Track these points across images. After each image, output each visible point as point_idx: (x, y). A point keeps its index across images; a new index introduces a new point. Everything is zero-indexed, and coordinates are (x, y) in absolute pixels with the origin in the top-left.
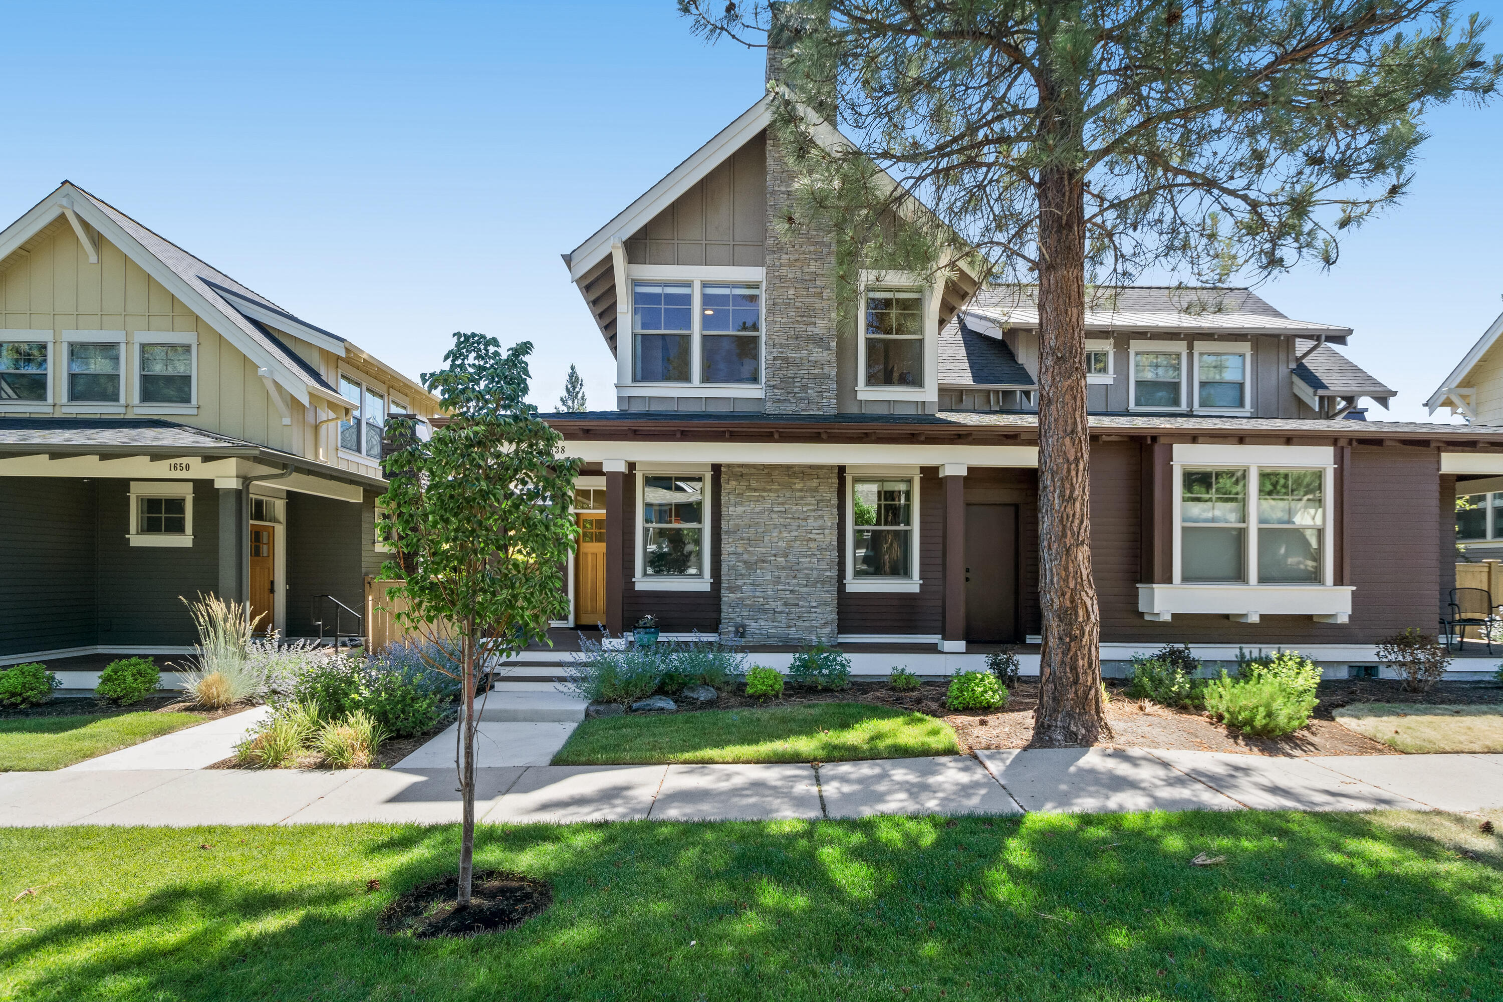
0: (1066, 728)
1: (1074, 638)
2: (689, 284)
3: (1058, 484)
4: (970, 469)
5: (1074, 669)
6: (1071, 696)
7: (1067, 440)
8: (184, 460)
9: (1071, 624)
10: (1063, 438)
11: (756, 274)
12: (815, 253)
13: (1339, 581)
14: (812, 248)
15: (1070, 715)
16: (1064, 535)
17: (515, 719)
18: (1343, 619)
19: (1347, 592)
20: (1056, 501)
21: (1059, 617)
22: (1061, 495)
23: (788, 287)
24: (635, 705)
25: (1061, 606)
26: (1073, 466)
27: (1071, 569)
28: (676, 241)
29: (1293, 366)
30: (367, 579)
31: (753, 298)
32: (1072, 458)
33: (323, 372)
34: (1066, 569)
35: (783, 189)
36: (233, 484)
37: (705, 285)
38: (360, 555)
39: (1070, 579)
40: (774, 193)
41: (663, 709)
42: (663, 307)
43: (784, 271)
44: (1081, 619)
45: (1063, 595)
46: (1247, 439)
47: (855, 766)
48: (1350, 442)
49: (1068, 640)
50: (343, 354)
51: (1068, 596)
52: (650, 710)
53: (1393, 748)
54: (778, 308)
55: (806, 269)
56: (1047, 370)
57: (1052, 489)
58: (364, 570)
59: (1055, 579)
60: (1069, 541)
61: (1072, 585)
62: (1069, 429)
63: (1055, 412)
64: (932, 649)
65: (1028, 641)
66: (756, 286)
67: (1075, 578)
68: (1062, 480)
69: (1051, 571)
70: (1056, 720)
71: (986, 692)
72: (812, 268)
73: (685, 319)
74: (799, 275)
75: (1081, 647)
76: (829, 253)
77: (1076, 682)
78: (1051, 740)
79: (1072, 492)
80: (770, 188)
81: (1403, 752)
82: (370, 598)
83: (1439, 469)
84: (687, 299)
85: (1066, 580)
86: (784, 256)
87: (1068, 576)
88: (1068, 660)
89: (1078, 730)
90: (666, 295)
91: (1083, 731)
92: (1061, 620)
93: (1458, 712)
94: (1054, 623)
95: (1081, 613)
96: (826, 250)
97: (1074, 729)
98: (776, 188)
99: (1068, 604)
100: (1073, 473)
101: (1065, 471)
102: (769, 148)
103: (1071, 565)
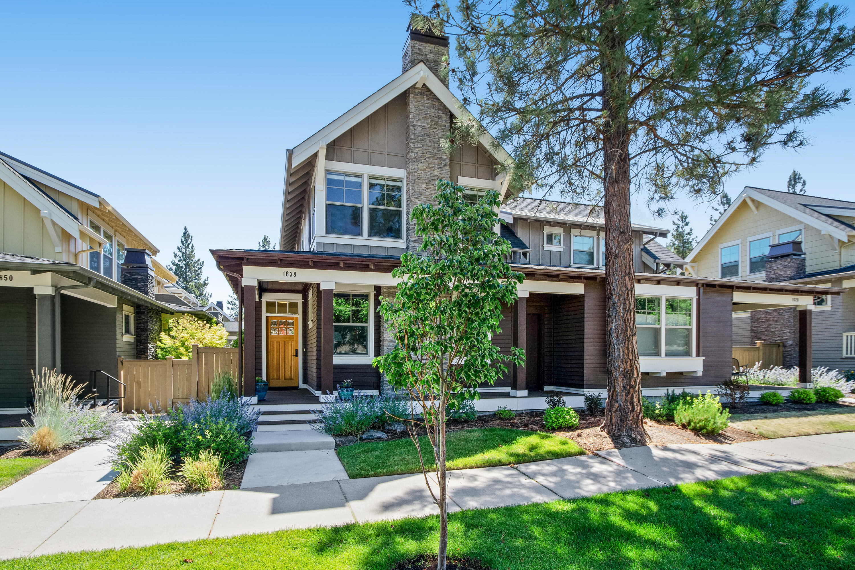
0: (630, 436)
1: (631, 387)
2: (360, 176)
3: (623, 301)
4: (530, 294)
5: (632, 403)
6: (631, 418)
7: (627, 278)
8: (8, 273)
9: (630, 379)
10: (625, 276)
11: (400, 173)
12: (438, 164)
13: (698, 355)
14: (436, 161)
15: (631, 428)
16: (626, 330)
17: (289, 450)
18: (700, 374)
19: (701, 359)
20: (622, 311)
21: (624, 375)
22: (625, 308)
23: (422, 183)
24: (364, 436)
25: (625, 369)
26: (630, 292)
27: (630, 349)
28: (353, 149)
29: (642, 247)
30: (120, 359)
31: (399, 189)
32: (629, 288)
33: (80, 217)
34: (628, 348)
35: (419, 124)
36: (49, 291)
37: (370, 177)
38: (115, 343)
39: (630, 354)
40: (414, 126)
41: (380, 438)
42: (344, 188)
43: (420, 173)
44: (635, 376)
45: (626, 362)
46: (662, 282)
47: (537, 465)
48: (703, 285)
49: (628, 387)
50: (97, 206)
51: (628, 364)
52: (373, 439)
53: (762, 436)
54: (417, 194)
55: (433, 173)
56: (614, 238)
57: (619, 304)
58: (118, 353)
59: (621, 354)
60: (629, 333)
61: (631, 357)
62: (628, 271)
63: (620, 262)
64: (507, 395)
65: (545, 390)
66: (401, 181)
67: (632, 354)
68: (625, 300)
69: (618, 349)
70: (623, 432)
71: (570, 418)
72: (436, 173)
73: (359, 197)
74: (428, 176)
75: (634, 391)
76: (445, 165)
77: (633, 410)
78: (623, 443)
79: (630, 307)
80: (412, 123)
81: (768, 438)
82: (122, 372)
83: (732, 300)
84: (360, 185)
85: (628, 355)
86: (420, 164)
87: (628, 353)
88: (629, 398)
89: (636, 436)
90: (347, 181)
91: (639, 437)
92: (625, 377)
93: (766, 417)
94: (620, 379)
95: (635, 372)
96: (443, 163)
97: (634, 436)
98: (416, 123)
99: (629, 368)
100: (630, 296)
101: (626, 295)
102: (411, 99)
103: (630, 346)
